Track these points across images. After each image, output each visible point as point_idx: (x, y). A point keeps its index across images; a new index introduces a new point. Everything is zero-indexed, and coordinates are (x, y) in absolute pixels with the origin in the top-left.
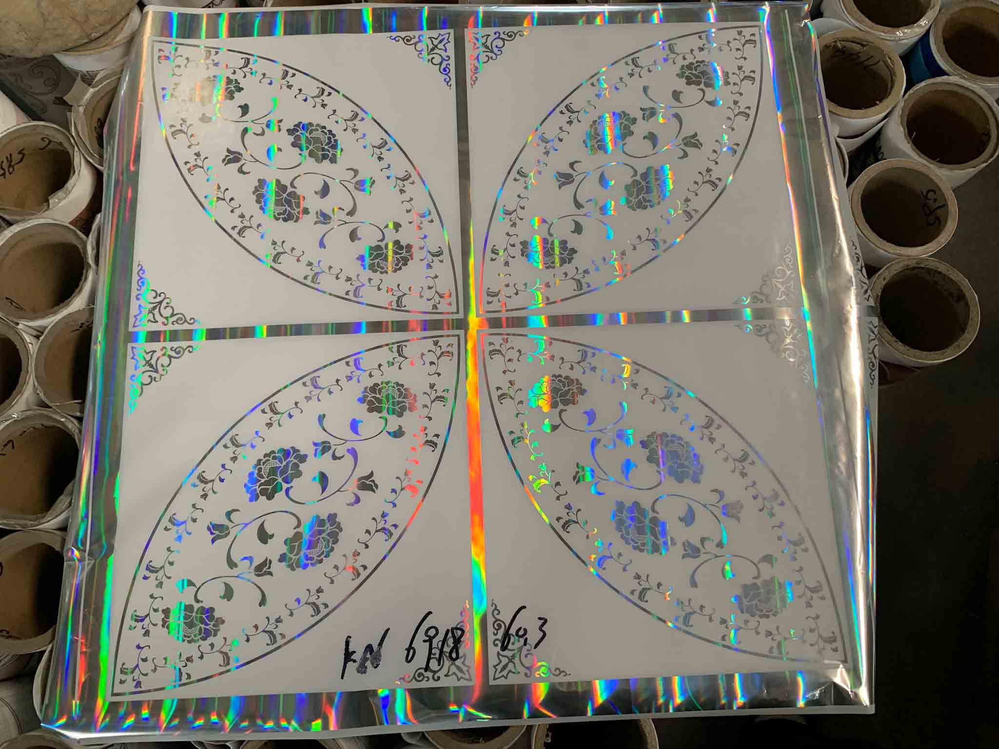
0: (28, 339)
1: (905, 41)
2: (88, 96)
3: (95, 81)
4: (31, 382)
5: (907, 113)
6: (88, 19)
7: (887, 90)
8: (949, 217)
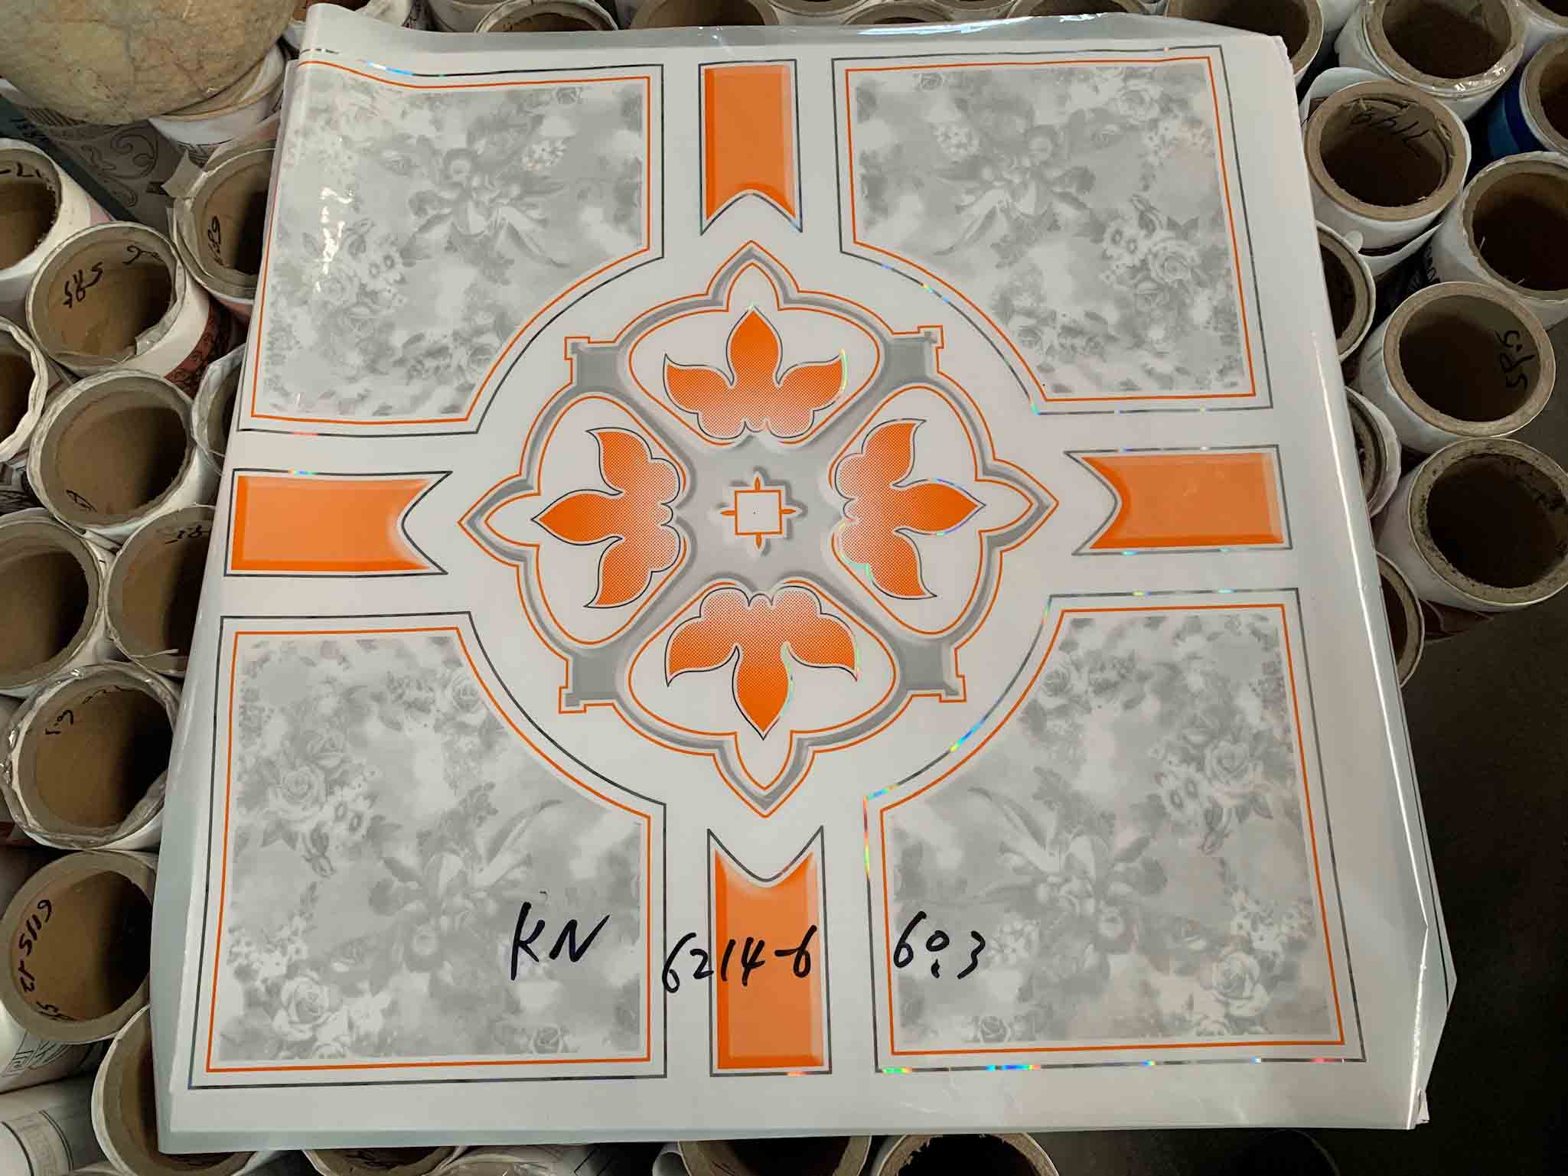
0: (98, 554)
1: (1469, 100)
2: (198, 184)
3: (209, 161)
5: (1473, 211)
6: (202, 67)
7: (1441, 174)
8: (1541, 375)
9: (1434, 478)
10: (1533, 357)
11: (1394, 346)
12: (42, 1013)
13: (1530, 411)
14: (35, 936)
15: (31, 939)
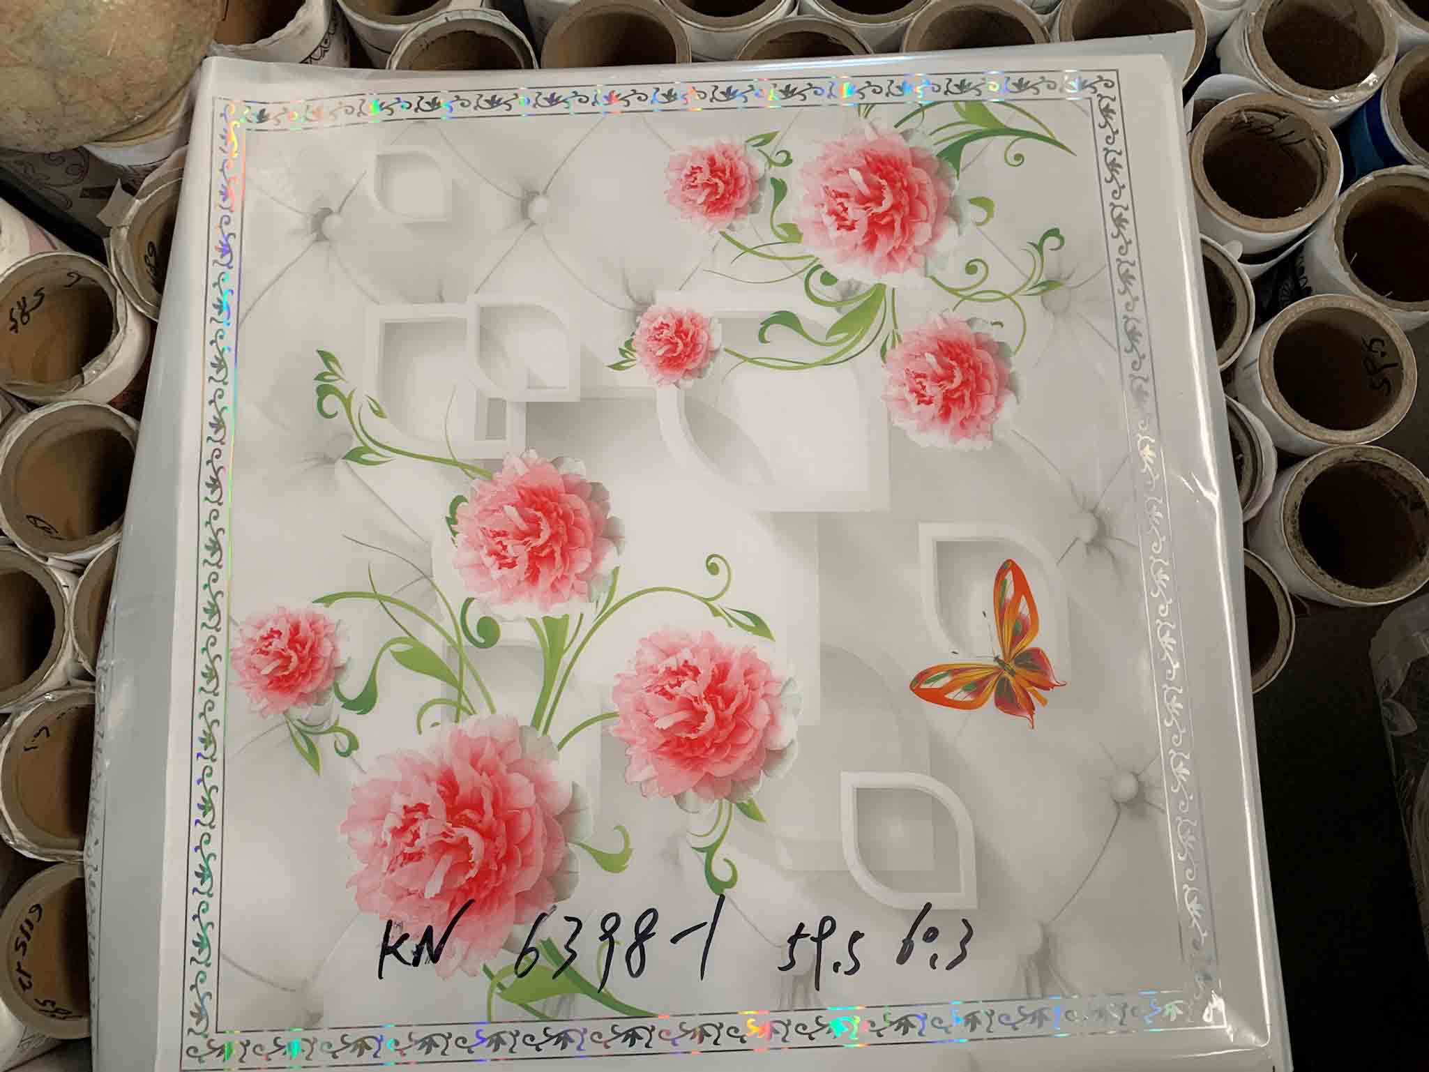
0: (62, 579)
1: (1342, 110)
2: (132, 212)
3: (142, 187)
4: (69, 646)
5: (1344, 223)
6: (129, 98)
7: (1315, 185)
8: (1403, 384)
9: (1306, 486)
10: (1397, 365)
11: (1269, 356)
12: (41, 1010)
13: (1394, 420)
14: (29, 937)
15: (25, 939)
